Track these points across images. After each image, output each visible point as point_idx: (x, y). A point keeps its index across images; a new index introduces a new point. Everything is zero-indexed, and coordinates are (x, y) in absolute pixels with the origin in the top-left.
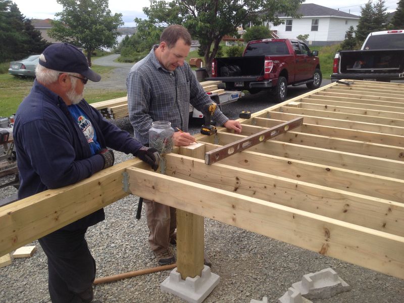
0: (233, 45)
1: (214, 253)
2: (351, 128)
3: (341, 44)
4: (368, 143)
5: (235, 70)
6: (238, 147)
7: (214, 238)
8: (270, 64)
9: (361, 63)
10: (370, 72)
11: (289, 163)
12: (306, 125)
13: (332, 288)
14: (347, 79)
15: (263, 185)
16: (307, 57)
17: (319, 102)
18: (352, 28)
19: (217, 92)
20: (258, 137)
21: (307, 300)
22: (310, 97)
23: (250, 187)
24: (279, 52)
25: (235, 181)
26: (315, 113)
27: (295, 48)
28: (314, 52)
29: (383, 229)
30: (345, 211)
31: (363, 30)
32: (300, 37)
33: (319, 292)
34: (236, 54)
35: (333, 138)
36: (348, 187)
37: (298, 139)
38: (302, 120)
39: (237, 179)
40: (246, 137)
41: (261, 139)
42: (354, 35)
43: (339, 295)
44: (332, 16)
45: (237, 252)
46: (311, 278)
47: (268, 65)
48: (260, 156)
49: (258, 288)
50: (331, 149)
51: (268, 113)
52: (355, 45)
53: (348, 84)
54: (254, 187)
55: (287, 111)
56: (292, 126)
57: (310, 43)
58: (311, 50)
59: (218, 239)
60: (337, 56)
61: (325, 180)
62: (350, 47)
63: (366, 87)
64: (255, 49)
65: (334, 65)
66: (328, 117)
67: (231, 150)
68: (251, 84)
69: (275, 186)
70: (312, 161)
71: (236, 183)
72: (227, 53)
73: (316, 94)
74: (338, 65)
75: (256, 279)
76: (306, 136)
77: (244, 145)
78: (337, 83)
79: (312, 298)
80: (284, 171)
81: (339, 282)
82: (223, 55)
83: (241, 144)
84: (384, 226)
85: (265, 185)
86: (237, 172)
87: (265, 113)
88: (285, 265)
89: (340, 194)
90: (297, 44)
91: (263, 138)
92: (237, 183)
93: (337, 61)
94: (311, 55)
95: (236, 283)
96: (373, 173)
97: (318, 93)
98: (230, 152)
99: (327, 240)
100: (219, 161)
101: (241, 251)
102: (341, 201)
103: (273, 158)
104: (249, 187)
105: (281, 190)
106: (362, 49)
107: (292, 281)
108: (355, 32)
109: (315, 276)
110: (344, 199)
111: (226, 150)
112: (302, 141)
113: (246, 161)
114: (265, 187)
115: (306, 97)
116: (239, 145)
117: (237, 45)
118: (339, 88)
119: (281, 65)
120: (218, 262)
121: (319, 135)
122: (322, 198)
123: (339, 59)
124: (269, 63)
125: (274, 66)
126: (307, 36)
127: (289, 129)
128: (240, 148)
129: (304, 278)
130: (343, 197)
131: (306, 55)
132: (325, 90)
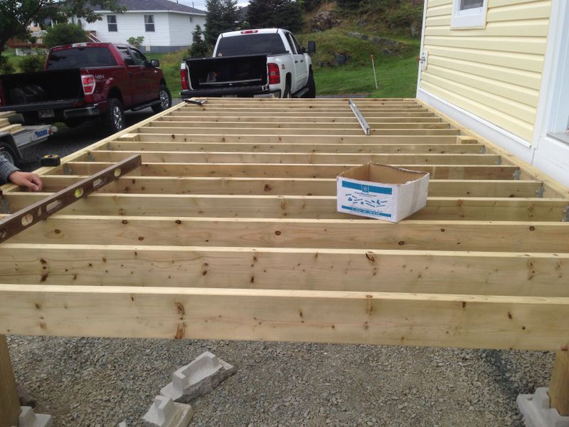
0: (29, 54)
1: (38, 384)
2: (207, 162)
3: (189, 50)
4: (227, 178)
5: (35, 93)
6: (40, 213)
7: (35, 360)
8: (89, 81)
9: (215, 75)
10: (227, 86)
11: (125, 222)
12: (146, 165)
13: (213, 378)
14: (199, 97)
15: (87, 263)
16: (144, 69)
17: (164, 131)
18: (198, 28)
19: (10, 130)
20: (73, 191)
21: (182, 405)
22: (151, 124)
23: (66, 270)
24: (101, 62)
25: (41, 266)
26: (159, 147)
27: (124, 56)
28: (153, 62)
29: (252, 285)
30: (205, 273)
31: (213, 31)
32: (132, 41)
33: (197, 388)
34: (37, 67)
35: (183, 178)
36: (207, 241)
37: (137, 186)
38: (139, 158)
39: (43, 261)
40: (51, 195)
41: (77, 194)
42: (203, 37)
43: (223, 383)
44: (170, 11)
45: (76, 370)
46: (183, 373)
47: (87, 83)
48: (78, 219)
49: (112, 413)
50: (184, 193)
51: (89, 153)
52: (206, 50)
53: (200, 104)
54: (73, 268)
55: (120, 147)
56: (126, 168)
57: (148, 49)
58: (149, 58)
59: (41, 360)
60: (183, 66)
61: (177, 236)
62: (200, 54)
63: (223, 106)
64: (64, 58)
65: (182, 79)
66: (178, 150)
67: (26, 218)
68: (66, 112)
69: (104, 260)
70: (160, 214)
71: (41, 269)
72: (21, 66)
73: (159, 119)
74: (187, 79)
75: (108, 401)
76: (148, 180)
77: (49, 207)
78: (186, 104)
79: (189, 400)
80: (120, 235)
81: (220, 367)
82: (14, 71)
83: (44, 206)
84: (252, 280)
85: (90, 262)
86: (40, 251)
87: (85, 154)
88: (149, 367)
89: (194, 252)
90: (126, 50)
91: (80, 192)
92: (45, 268)
93: (184, 72)
94: (149, 66)
95: (78, 417)
96: (236, 216)
97: (161, 118)
98: (24, 222)
99: (182, 319)
100: (8, 240)
101: (81, 368)
102: (197, 261)
103: (99, 220)
104: (64, 271)
105: (115, 264)
106: (214, 56)
107: (159, 386)
108: (203, 33)
109: (189, 368)
110: (200, 258)
111: (19, 219)
112: (143, 189)
113: (57, 231)
114: (90, 265)
115: (145, 126)
116: (40, 210)
117: (35, 54)
118: (189, 110)
119: (108, 82)
120: (45, 395)
121: (167, 176)
122: (173, 262)
123: (186, 70)
124: (88, 79)
125: (96, 84)
126: (141, 39)
127: (122, 174)
128: (42, 213)
129: (175, 376)
130: (199, 256)
131: (142, 66)
132: (170, 114)
